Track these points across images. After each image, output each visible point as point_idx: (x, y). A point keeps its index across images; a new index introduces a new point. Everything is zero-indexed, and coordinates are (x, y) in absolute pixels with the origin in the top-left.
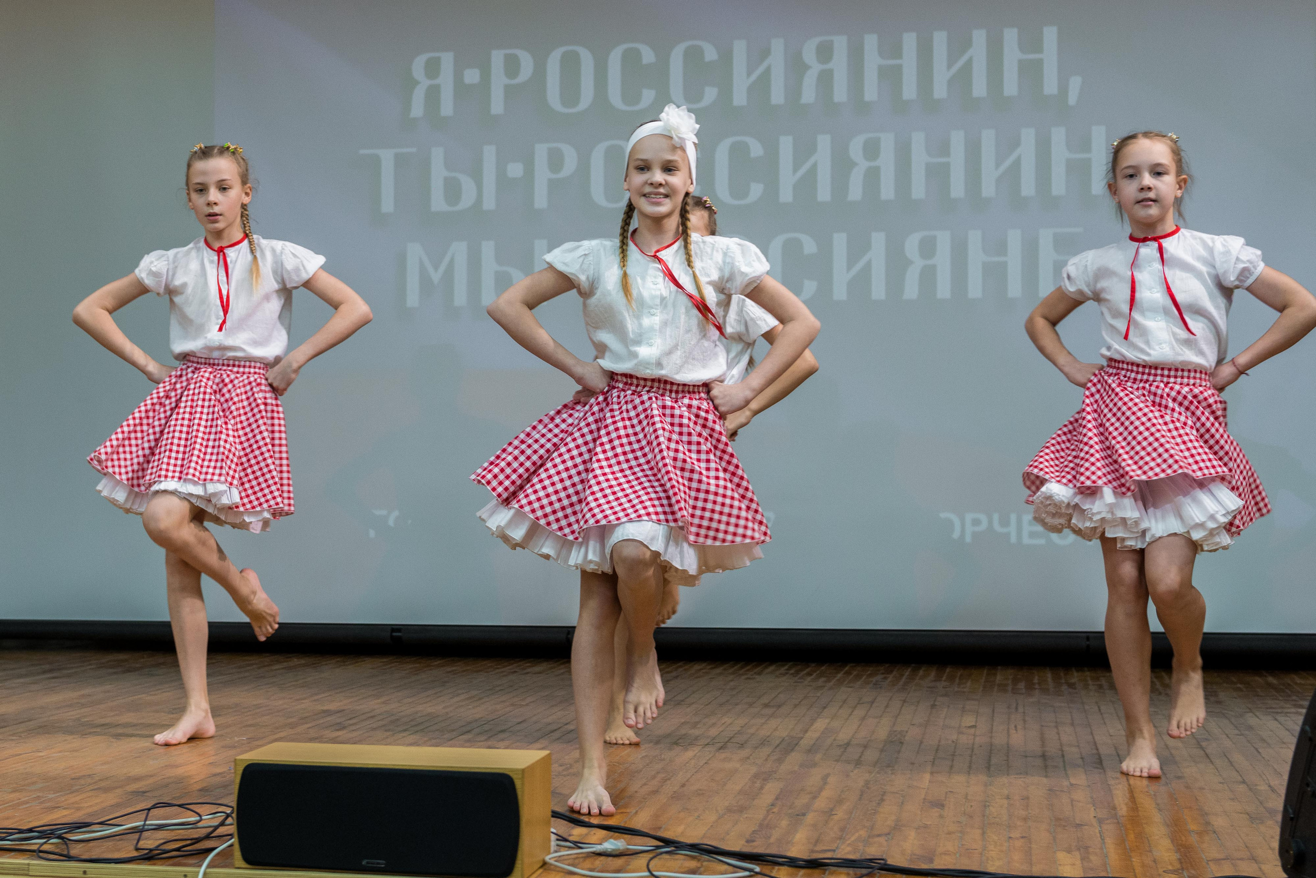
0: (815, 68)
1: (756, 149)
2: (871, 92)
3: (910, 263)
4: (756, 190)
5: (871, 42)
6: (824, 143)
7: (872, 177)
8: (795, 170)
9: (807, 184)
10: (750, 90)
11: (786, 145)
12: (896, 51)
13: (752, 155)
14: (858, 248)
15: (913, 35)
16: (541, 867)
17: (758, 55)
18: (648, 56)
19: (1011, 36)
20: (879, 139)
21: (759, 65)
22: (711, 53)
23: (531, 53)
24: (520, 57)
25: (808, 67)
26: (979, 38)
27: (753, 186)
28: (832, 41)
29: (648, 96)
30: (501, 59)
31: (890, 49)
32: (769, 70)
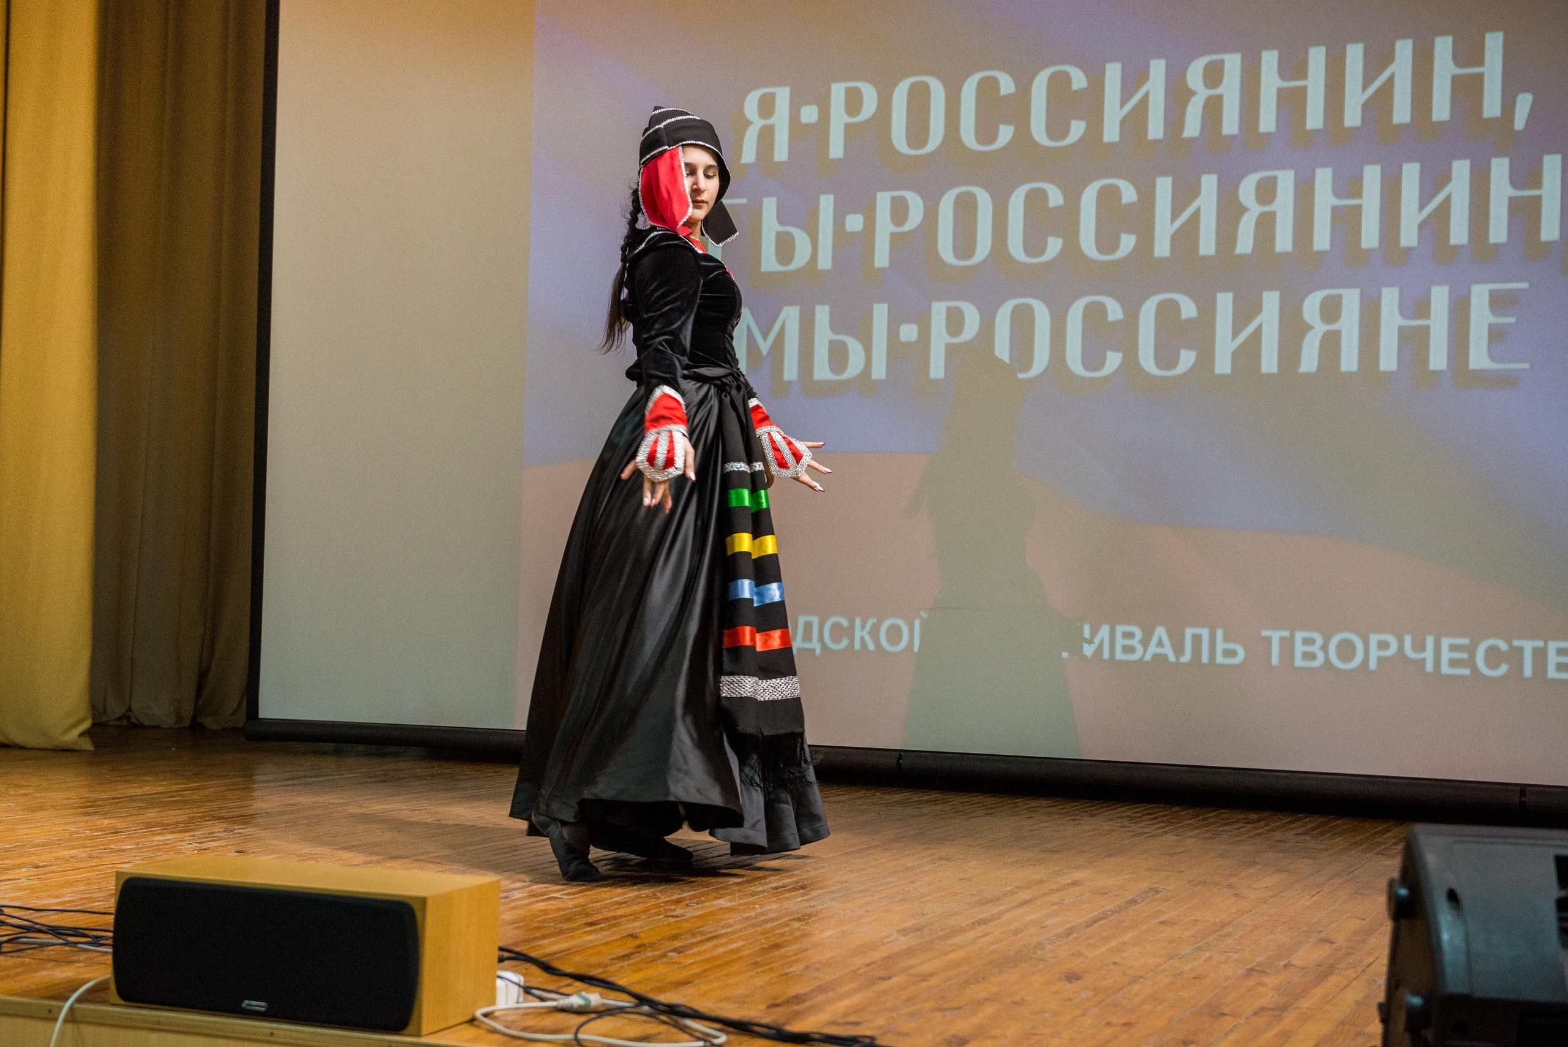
0: (1202, 94)
1: (1129, 194)
2: (1267, 122)
3: (1310, 328)
4: (1127, 243)
5: (1270, 60)
6: (1209, 183)
7: (1266, 225)
8: (1174, 217)
9: (1187, 235)
10: (1123, 122)
11: (1164, 186)
12: (1300, 70)
13: (1125, 200)
14: (1246, 310)
15: (1323, 49)
17: (1134, 80)
18: (1007, 85)
19: (1443, 46)
20: (1275, 178)
21: (1135, 92)
22: (1079, 80)
23: (875, 84)
24: (863, 89)
25: (1192, 93)
26: (1404, 50)
27: (1124, 237)
28: (1222, 61)
29: (1006, 133)
30: (842, 93)
31: (1293, 67)
32: (1146, 97)
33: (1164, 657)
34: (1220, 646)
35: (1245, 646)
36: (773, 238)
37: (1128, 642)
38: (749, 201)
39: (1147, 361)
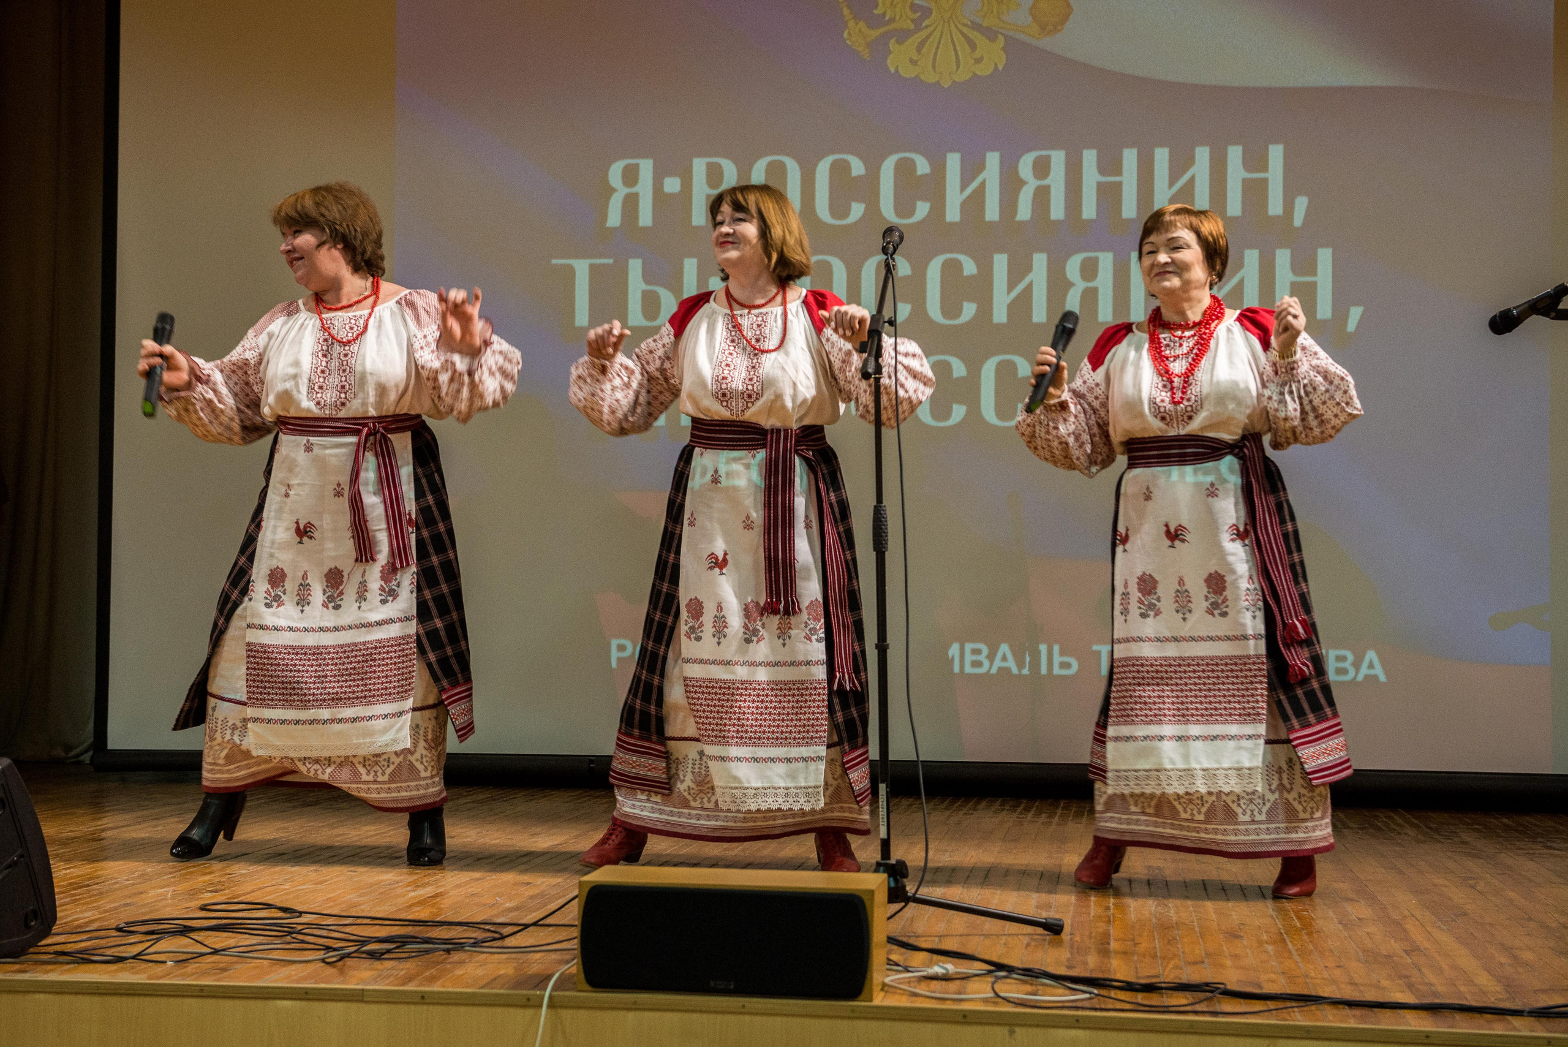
0: (1032, 183)
1: (969, 267)
2: (1089, 210)
4: (969, 310)
5: (1090, 157)
6: (1040, 261)
8: (1010, 290)
9: (1022, 305)
10: (963, 205)
11: (1000, 263)
12: (1116, 168)
13: (966, 273)
15: (1135, 151)
16: (882, 990)
17: (972, 168)
18: (857, 167)
19: (1235, 154)
20: (1097, 259)
21: (974, 178)
22: (923, 166)
23: (734, 162)
24: (724, 166)
25: (1022, 183)
26: (1202, 155)
27: (966, 305)
28: (1049, 157)
29: (857, 210)
30: (703, 168)
31: (1110, 165)
32: (983, 183)
33: (1008, 670)
34: (1057, 659)
35: (1078, 659)
36: (639, 296)
37: (976, 658)
38: (615, 262)
39: (989, 412)
